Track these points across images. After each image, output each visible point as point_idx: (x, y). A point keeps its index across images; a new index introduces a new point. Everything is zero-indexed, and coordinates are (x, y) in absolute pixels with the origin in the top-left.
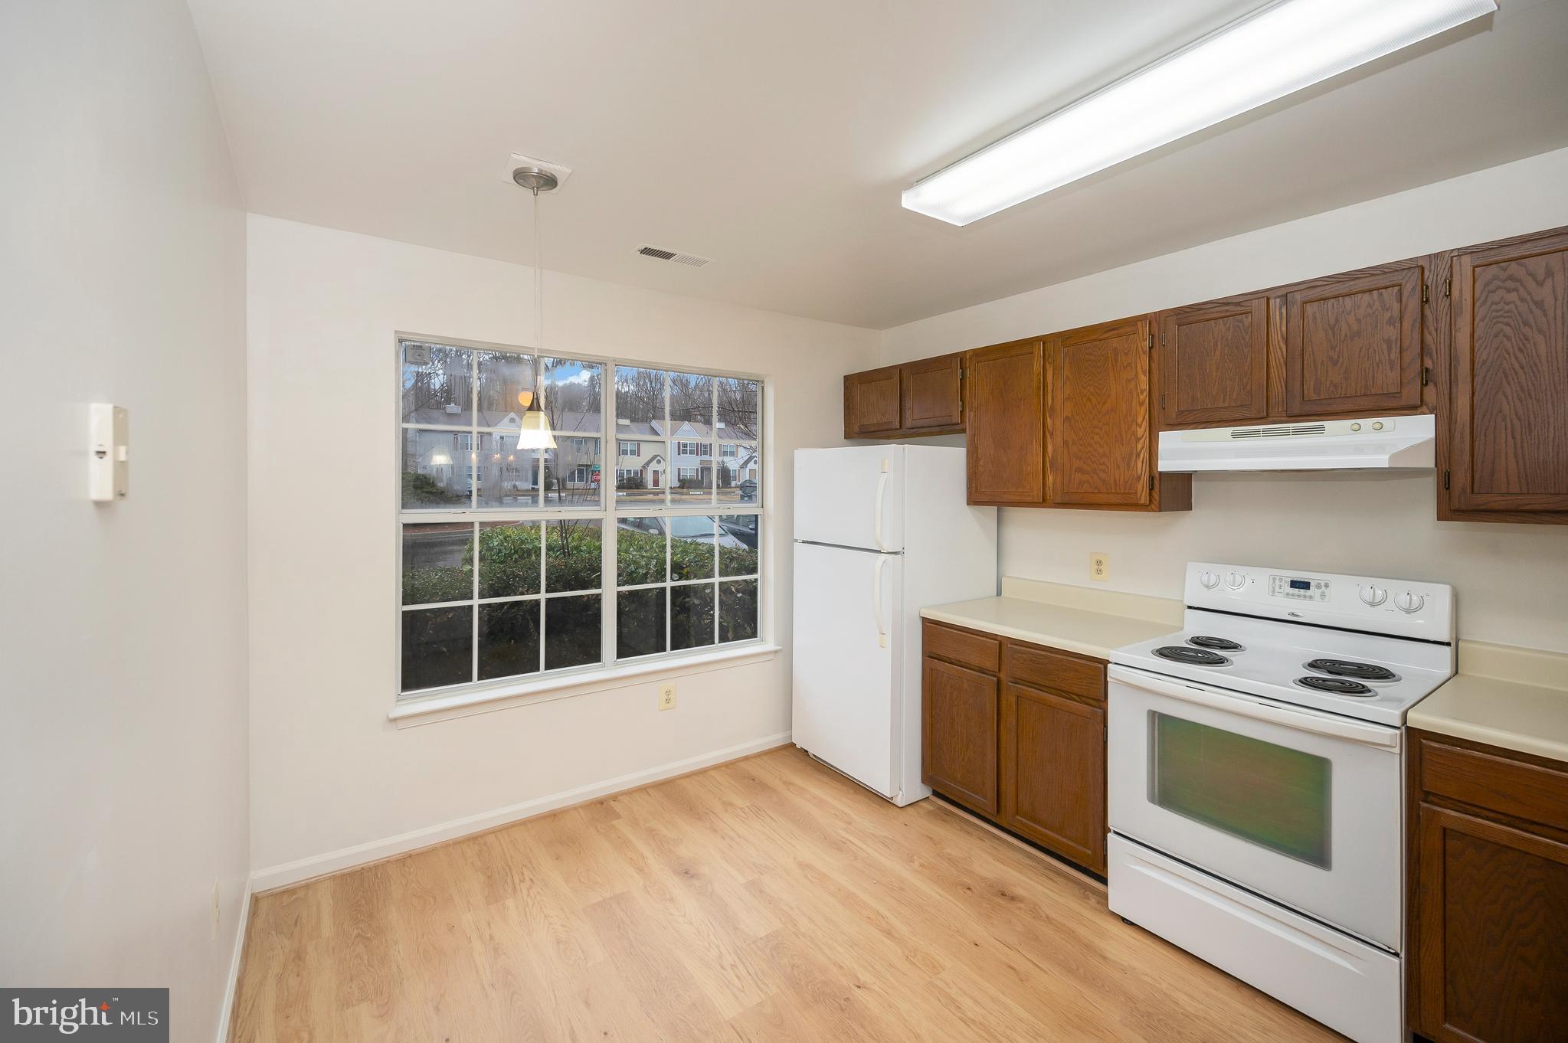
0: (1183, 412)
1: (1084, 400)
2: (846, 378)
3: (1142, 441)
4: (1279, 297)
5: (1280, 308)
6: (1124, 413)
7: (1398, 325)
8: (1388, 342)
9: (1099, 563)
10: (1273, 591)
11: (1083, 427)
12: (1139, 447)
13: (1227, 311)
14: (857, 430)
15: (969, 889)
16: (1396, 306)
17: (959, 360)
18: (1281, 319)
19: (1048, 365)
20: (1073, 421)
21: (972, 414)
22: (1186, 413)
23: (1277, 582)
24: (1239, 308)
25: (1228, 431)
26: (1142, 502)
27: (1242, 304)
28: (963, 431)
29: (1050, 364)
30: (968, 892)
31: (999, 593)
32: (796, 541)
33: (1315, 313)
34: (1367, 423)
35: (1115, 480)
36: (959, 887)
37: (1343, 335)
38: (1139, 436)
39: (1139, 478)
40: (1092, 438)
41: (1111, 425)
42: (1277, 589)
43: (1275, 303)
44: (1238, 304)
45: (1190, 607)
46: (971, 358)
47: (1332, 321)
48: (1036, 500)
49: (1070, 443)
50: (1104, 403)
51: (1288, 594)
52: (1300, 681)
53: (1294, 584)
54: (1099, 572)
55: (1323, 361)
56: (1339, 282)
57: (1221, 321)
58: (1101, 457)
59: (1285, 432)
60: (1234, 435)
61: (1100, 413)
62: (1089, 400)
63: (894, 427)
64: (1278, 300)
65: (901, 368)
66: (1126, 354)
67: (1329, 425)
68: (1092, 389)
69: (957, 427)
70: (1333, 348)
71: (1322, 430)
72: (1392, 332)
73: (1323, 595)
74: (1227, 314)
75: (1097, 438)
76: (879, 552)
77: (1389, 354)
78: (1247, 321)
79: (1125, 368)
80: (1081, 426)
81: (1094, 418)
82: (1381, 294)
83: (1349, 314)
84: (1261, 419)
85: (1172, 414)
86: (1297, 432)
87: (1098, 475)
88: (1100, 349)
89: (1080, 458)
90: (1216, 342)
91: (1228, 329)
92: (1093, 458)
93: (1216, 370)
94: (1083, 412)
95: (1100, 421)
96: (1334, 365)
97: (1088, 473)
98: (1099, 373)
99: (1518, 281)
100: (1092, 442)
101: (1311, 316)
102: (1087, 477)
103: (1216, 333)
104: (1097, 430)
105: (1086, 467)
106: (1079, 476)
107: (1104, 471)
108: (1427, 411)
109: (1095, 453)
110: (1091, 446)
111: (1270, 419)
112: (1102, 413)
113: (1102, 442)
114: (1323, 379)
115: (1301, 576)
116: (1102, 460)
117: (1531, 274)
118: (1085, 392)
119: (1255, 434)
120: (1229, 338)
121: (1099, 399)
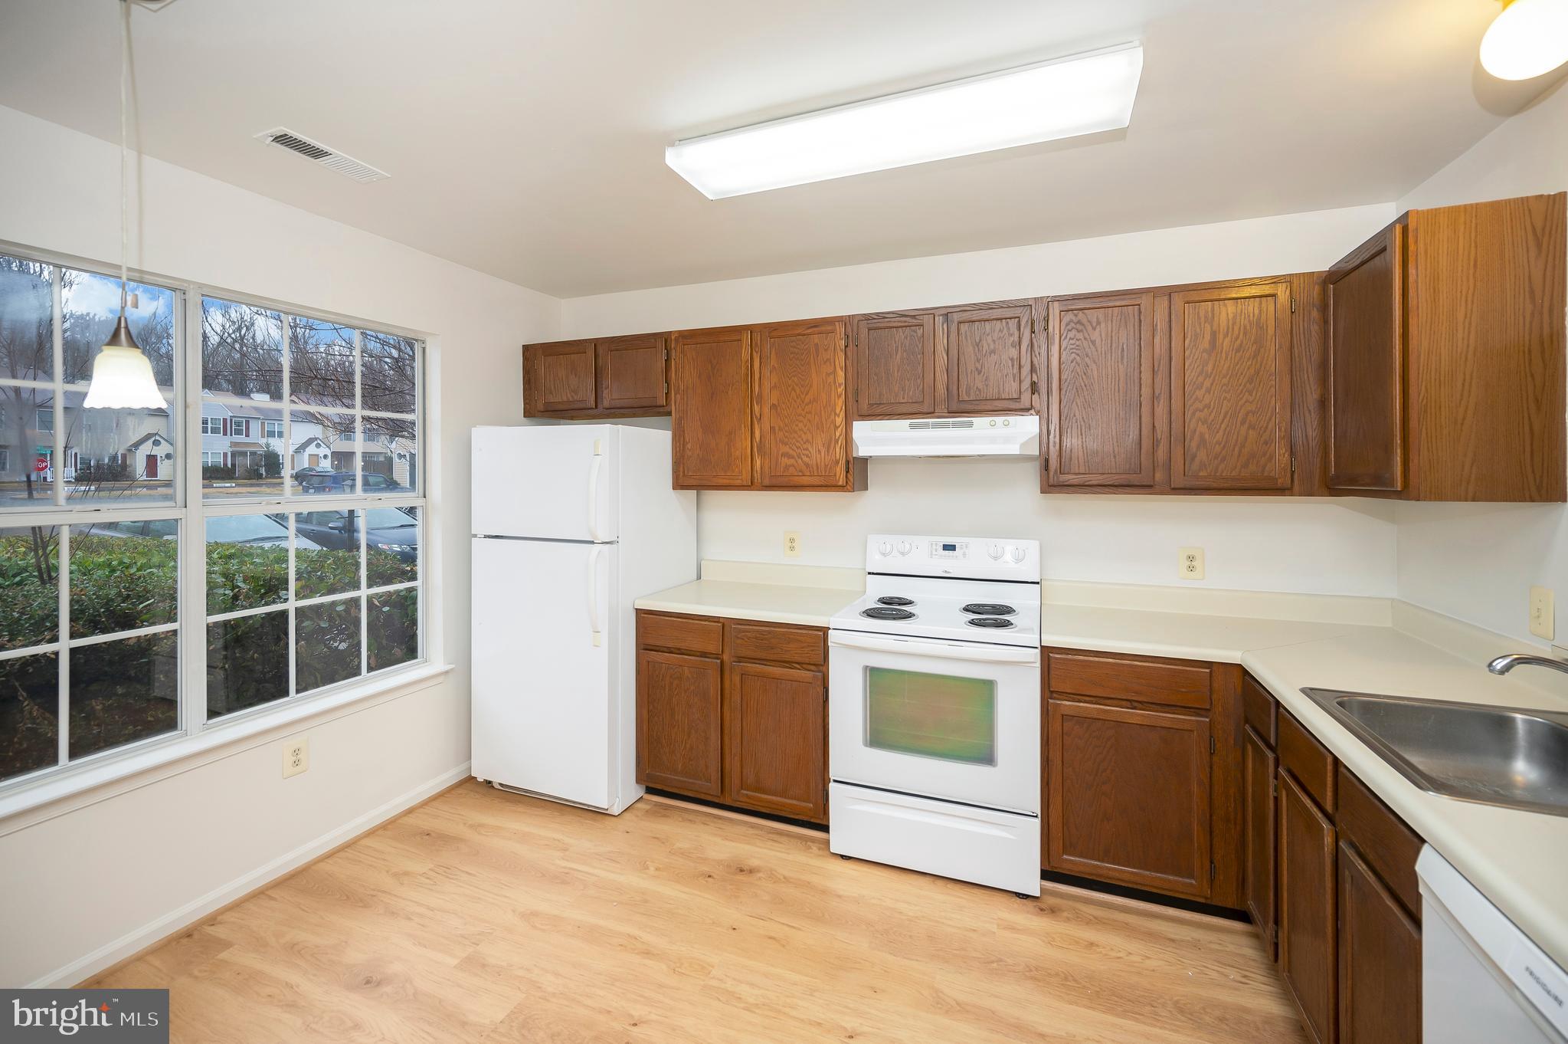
0: (873, 404)
1: (790, 389)
2: (526, 349)
3: (839, 429)
4: (941, 315)
5: (943, 325)
6: (825, 404)
7: (1018, 347)
8: (1012, 359)
9: (792, 540)
10: (932, 554)
11: (788, 415)
12: (838, 434)
13: (905, 322)
14: (540, 406)
15: (709, 876)
16: (1016, 333)
17: (665, 338)
18: (943, 334)
19: (755, 354)
20: (779, 408)
21: (678, 396)
22: (875, 406)
23: (934, 547)
24: (916, 320)
25: (905, 423)
26: (840, 483)
27: (917, 317)
28: (669, 414)
29: (757, 352)
30: (710, 879)
31: (699, 577)
32: (475, 536)
33: (966, 332)
34: (999, 420)
35: (817, 464)
36: (700, 878)
37: (985, 352)
38: (837, 425)
39: (837, 462)
40: (797, 426)
41: (813, 413)
42: (934, 553)
43: (939, 320)
44: (914, 317)
45: (869, 573)
46: (676, 340)
47: (977, 339)
48: (745, 483)
49: (777, 428)
50: (807, 394)
51: (941, 556)
52: (970, 622)
53: (947, 547)
54: (792, 548)
55: (971, 370)
56: (981, 309)
57: (900, 329)
58: (805, 443)
59: (947, 425)
60: (912, 427)
61: (803, 402)
62: (793, 389)
63: (589, 406)
64: (941, 317)
65: (596, 343)
66: (826, 350)
67: (978, 421)
68: (796, 379)
69: (661, 410)
70: (978, 361)
71: (970, 425)
72: (1014, 353)
73: (964, 554)
74: (906, 324)
75: (800, 425)
76: (592, 542)
77: (1012, 369)
78: (920, 331)
79: (825, 363)
80: (785, 414)
81: (798, 407)
82: (1008, 323)
83: (988, 335)
84: (930, 414)
85: (864, 406)
86: (955, 425)
87: (802, 459)
88: (803, 343)
89: (786, 444)
90: (897, 347)
91: (906, 338)
92: (798, 444)
93: (898, 371)
94: (788, 401)
95: (803, 410)
96: (979, 374)
97: (793, 457)
98: (802, 366)
99: (1083, 325)
100: (797, 429)
101: (963, 333)
102: (792, 461)
103: (897, 340)
104: (801, 418)
105: (791, 452)
106: (785, 461)
107: (807, 456)
108: (1034, 413)
109: (800, 439)
110: (796, 432)
111: (936, 414)
112: (805, 402)
113: (805, 430)
114: (972, 384)
115: (949, 541)
116: (805, 446)
117: (1089, 321)
118: (790, 382)
119: (926, 426)
120: (907, 345)
121: (802, 389)
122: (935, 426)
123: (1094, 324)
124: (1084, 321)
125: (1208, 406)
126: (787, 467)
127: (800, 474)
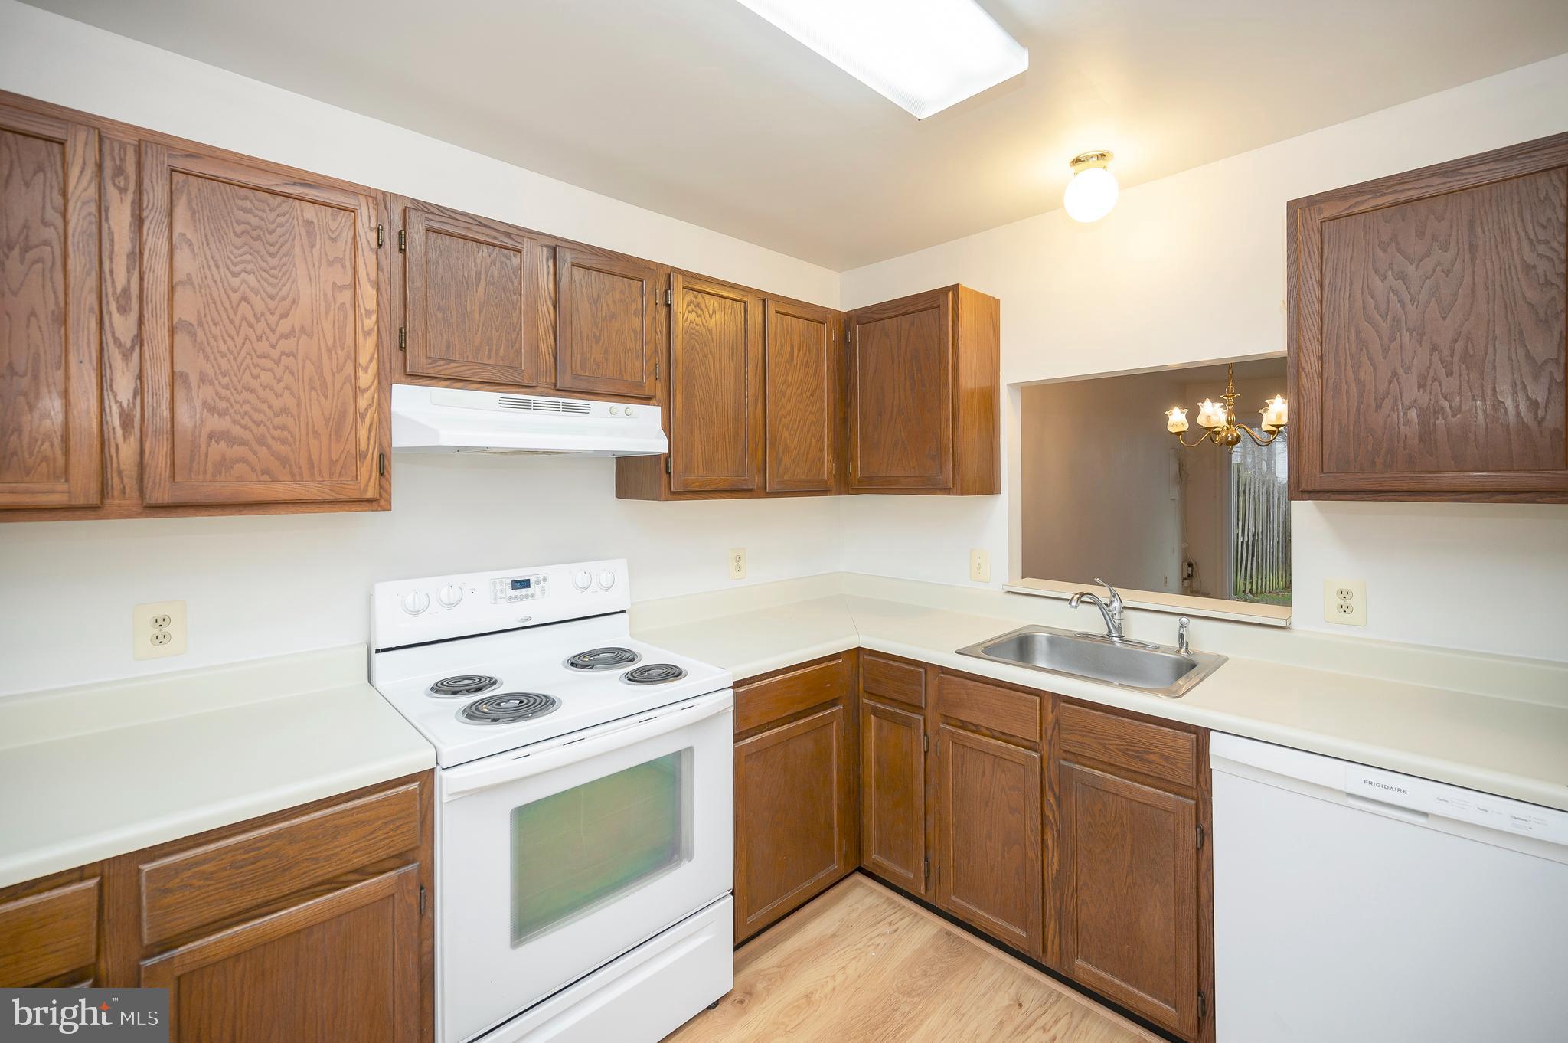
0: (436, 360)
1: (235, 297)
3: (368, 395)
4: (546, 246)
5: (548, 260)
6: (329, 343)
8: (634, 331)
9: (163, 623)
10: (495, 599)
11: (231, 352)
12: (362, 403)
13: (495, 238)
16: (639, 300)
18: (548, 273)
19: (112, 193)
20: (200, 332)
22: (441, 362)
23: (499, 586)
24: (508, 240)
25: (493, 397)
26: (369, 495)
27: (513, 236)
29: (123, 190)
33: (581, 280)
34: (620, 407)
35: (310, 459)
37: (604, 314)
38: (358, 387)
39: (363, 456)
40: (256, 377)
41: (300, 357)
42: (499, 595)
43: (544, 253)
44: (508, 235)
45: (380, 650)
47: (595, 296)
49: (194, 379)
50: (284, 316)
53: (518, 584)
54: (161, 638)
55: (588, 336)
56: (599, 256)
57: (484, 247)
58: (277, 415)
59: (554, 408)
60: (503, 403)
62: (245, 299)
64: (546, 250)
66: (334, 240)
67: (596, 405)
68: (251, 279)
70: (594, 324)
71: (587, 409)
72: (636, 322)
73: (543, 590)
74: (496, 242)
75: (266, 377)
77: (635, 344)
78: (516, 261)
79: (330, 264)
80: (223, 348)
81: (259, 339)
82: (628, 283)
83: (608, 292)
84: (530, 388)
85: (417, 358)
86: (568, 409)
87: (269, 448)
88: (272, 210)
89: (222, 414)
90: (478, 274)
91: (493, 263)
92: (258, 417)
93: (480, 312)
94: (231, 321)
95: (273, 347)
96: (597, 342)
97: (244, 443)
98: (273, 255)
99: (702, 309)
100: (254, 384)
101: (577, 282)
102: (238, 451)
103: (479, 261)
104: (267, 363)
105: (237, 431)
106: (218, 448)
107: (284, 442)
108: (655, 402)
109: (264, 407)
110: (252, 391)
111: (538, 389)
112: (277, 334)
113: (279, 387)
114: (588, 355)
115: (521, 574)
116: (277, 421)
117: (707, 307)
118: (235, 282)
119: (525, 405)
120: (496, 273)
121: (272, 304)
122: (539, 406)
123: (711, 312)
124: (703, 305)
125: (789, 414)
126: (224, 464)
127: (266, 477)
